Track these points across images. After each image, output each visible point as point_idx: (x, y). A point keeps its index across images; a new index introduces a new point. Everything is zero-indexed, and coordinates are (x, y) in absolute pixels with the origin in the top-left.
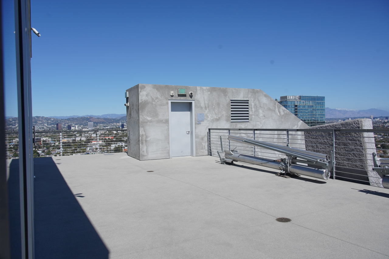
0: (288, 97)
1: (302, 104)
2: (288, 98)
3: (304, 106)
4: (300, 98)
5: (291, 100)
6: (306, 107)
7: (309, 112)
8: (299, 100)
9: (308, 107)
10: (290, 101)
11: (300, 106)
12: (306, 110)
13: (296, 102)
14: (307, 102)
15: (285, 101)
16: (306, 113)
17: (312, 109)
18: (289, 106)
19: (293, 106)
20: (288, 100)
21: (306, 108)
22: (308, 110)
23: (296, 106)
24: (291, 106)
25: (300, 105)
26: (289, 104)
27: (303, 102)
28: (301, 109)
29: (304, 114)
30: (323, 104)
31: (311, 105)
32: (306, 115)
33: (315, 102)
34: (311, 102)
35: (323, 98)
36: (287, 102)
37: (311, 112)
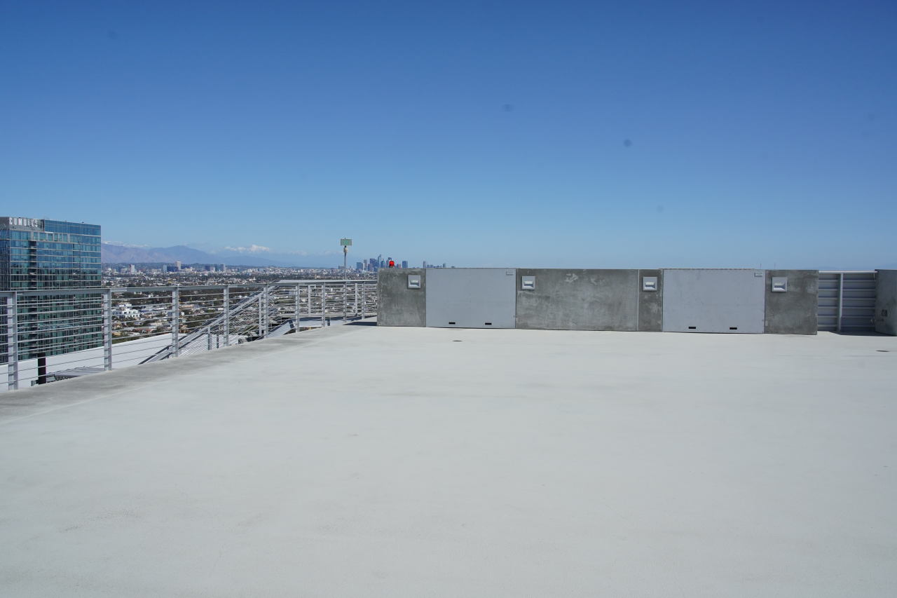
0: (13, 221)
1: (47, 239)
2: (11, 223)
3: (54, 245)
4: (43, 224)
5: (19, 230)
6: (58, 248)
7: (63, 259)
8: (39, 230)
9: (62, 248)
10: (16, 231)
11: (42, 245)
12: (58, 254)
13: (32, 235)
14: (61, 235)
15: (4, 230)
16: (58, 261)
17: (72, 253)
18: (14, 242)
19: (25, 244)
20: (11, 229)
22: (62, 254)
23: (33, 243)
24: (20, 242)
25: (43, 242)
26: (15, 237)
27: (49, 234)
28: (46, 252)
29: (53, 264)
30: (96, 243)
31: (69, 242)
32: (57, 265)
33: (79, 236)
34: (69, 235)
35: (96, 229)
36: (8, 233)
37: (70, 259)
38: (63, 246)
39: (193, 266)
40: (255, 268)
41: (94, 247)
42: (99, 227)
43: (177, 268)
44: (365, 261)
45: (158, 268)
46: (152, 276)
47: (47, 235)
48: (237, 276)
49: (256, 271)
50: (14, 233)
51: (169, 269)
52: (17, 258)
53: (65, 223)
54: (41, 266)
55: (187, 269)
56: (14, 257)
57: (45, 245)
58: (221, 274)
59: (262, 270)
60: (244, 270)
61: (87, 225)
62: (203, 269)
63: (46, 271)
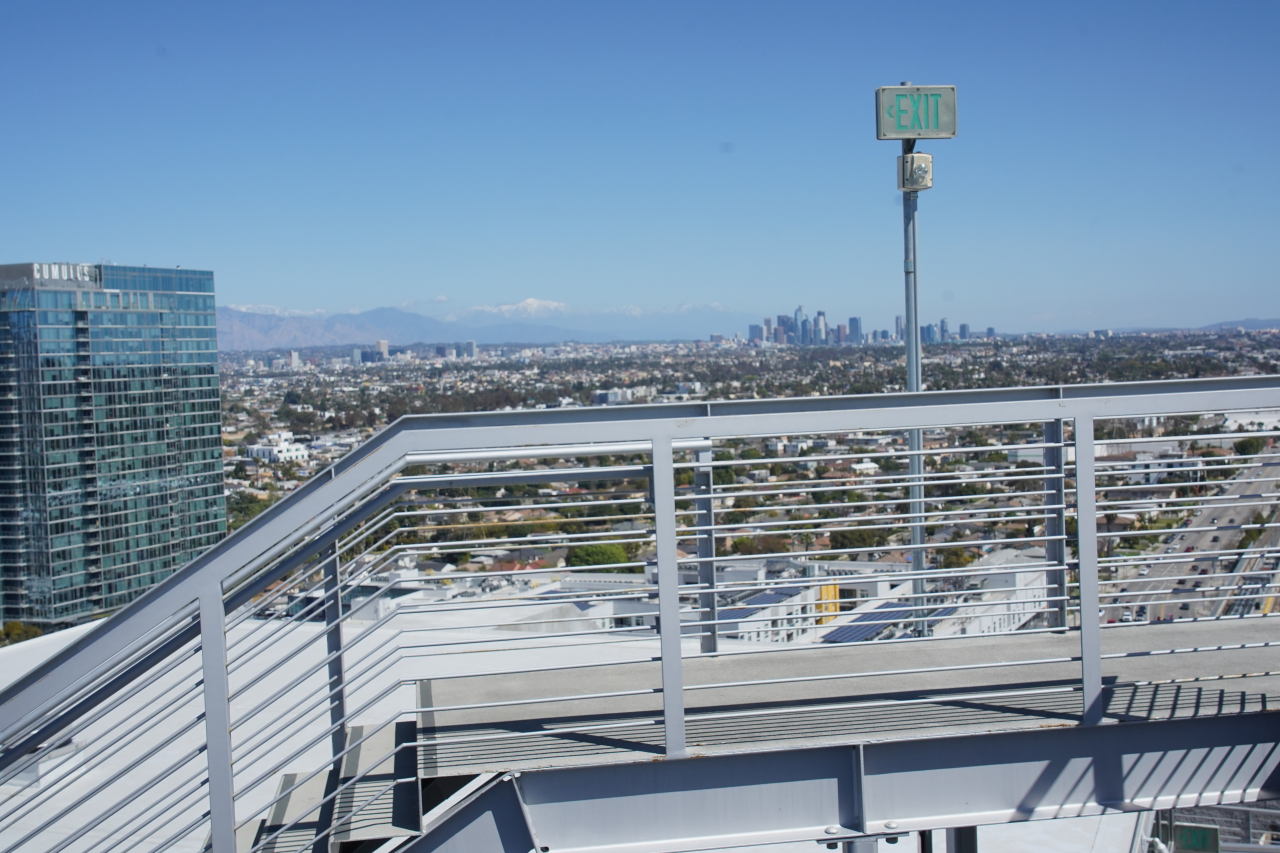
0: (40, 271)
1: (109, 304)
2: (37, 276)
3: (121, 318)
4: (100, 274)
5: (52, 288)
6: (132, 324)
7: (142, 346)
8: (92, 287)
9: (139, 323)
10: (49, 292)
11: (98, 319)
12: (131, 335)
13: (79, 296)
14: (135, 294)
15: (26, 290)
16: (131, 349)
17: (158, 333)
18: (45, 314)
19: (67, 317)
20: (37, 287)
21: (130, 325)
22: (138, 334)
23: (80, 316)
24: (57, 314)
25: (102, 313)
26: (46, 304)
27: (112, 295)
28: (107, 332)
29: (123, 358)
30: (206, 308)
31: (152, 309)
32: (131, 359)
33: (171, 296)
34: (151, 295)
35: (202, 280)
36: (33, 296)
37: (155, 346)
38: (141, 317)
39: (415, 347)
40: (537, 347)
41: (202, 318)
42: (211, 274)
43: (380, 354)
44: (768, 322)
45: (343, 356)
46: (330, 373)
47: (108, 297)
48: (502, 367)
49: (538, 352)
50: (43, 297)
51: (366, 357)
52: (53, 347)
53: (143, 270)
54: (99, 364)
55: (399, 356)
56: (46, 346)
57: (105, 317)
58: (468, 364)
59: (550, 350)
60: (514, 352)
61: (186, 272)
62: (432, 354)
63: (109, 373)
